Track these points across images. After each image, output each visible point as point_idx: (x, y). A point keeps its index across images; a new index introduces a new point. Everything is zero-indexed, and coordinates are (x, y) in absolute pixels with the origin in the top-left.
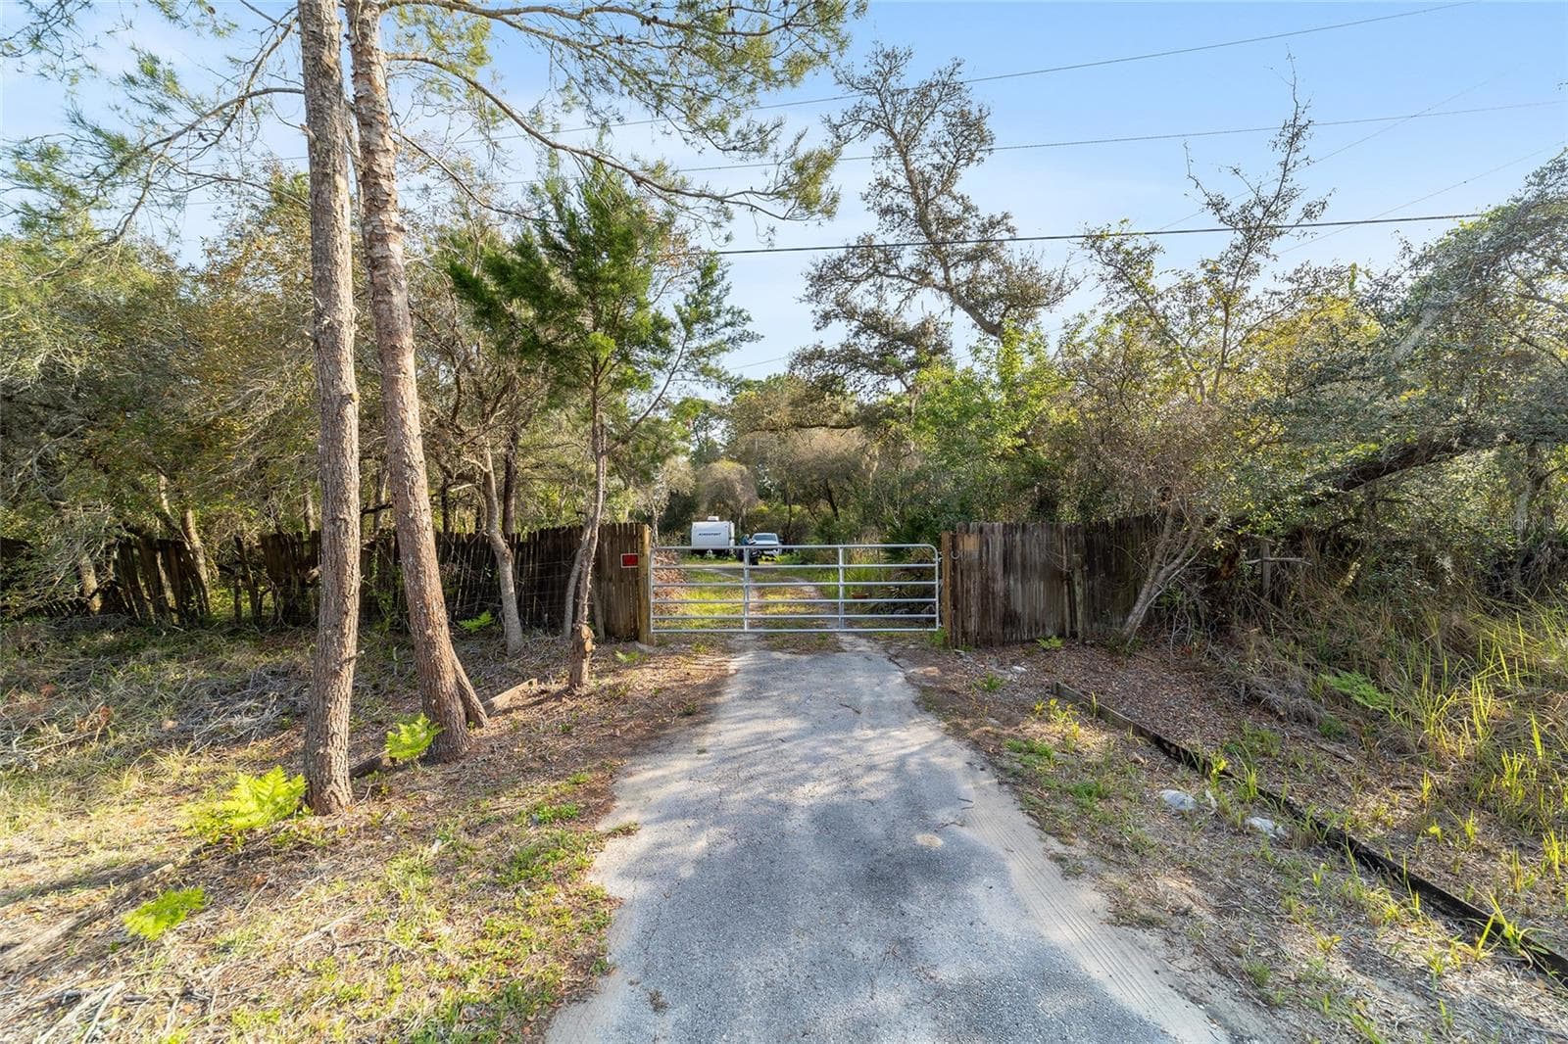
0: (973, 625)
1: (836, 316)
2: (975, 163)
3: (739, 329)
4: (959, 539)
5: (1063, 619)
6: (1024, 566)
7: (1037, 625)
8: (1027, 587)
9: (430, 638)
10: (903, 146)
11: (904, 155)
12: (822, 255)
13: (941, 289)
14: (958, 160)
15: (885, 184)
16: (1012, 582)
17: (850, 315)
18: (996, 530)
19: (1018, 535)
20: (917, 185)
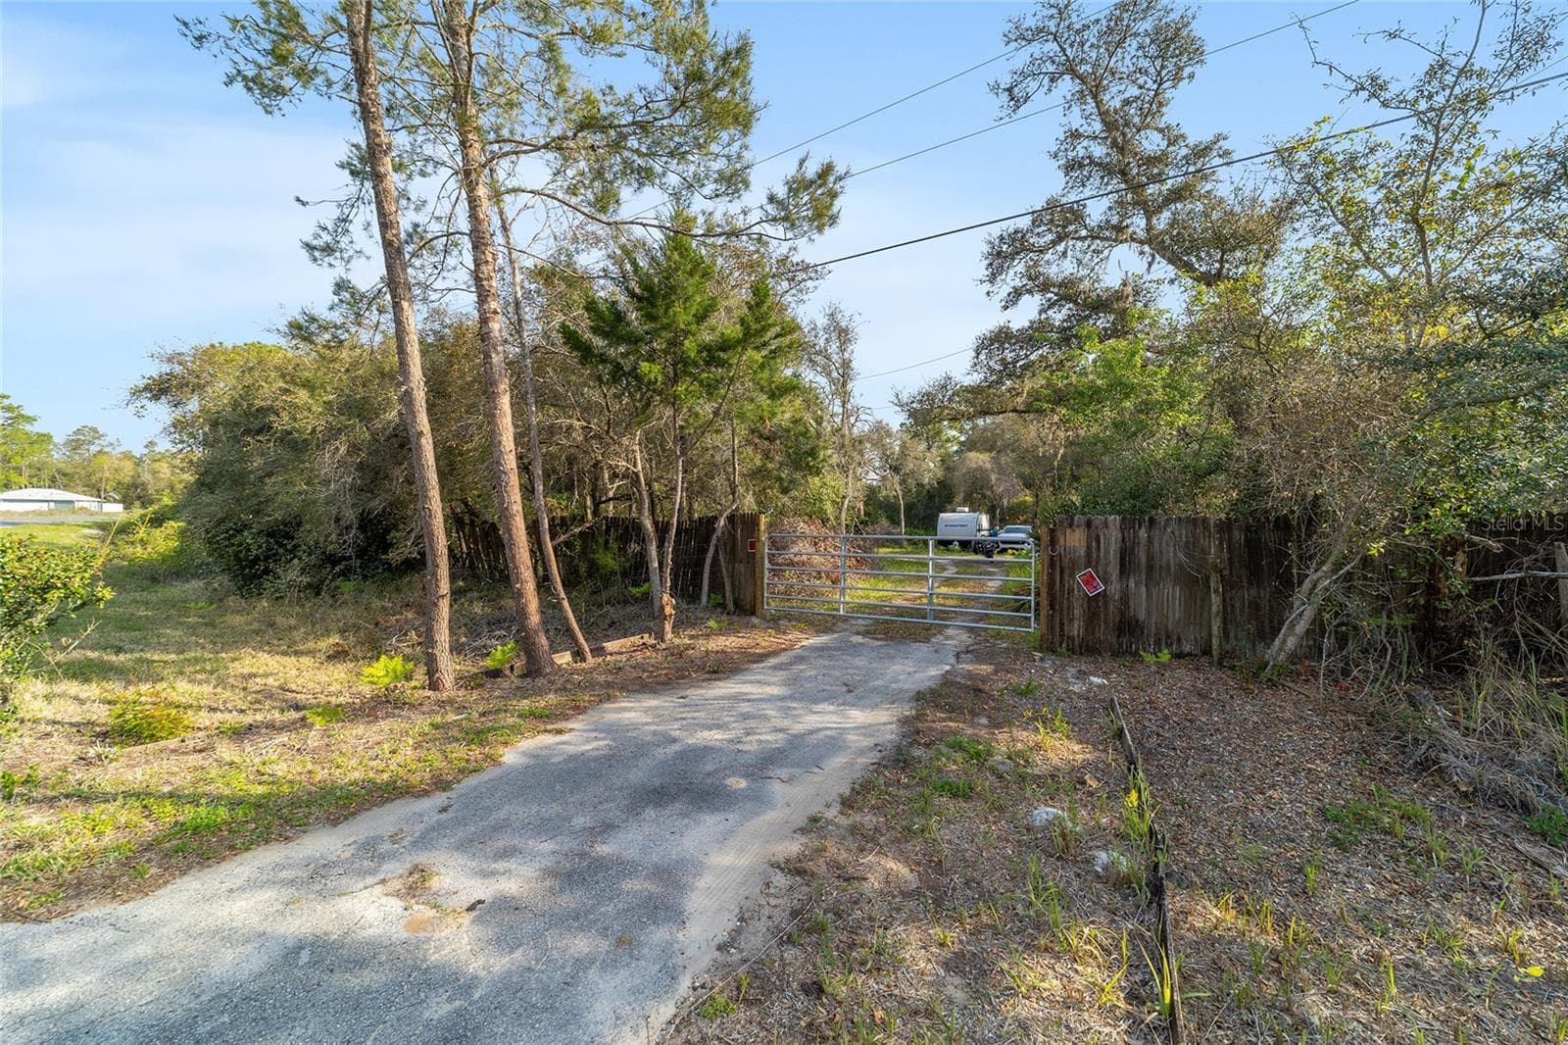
0: (1076, 629)
1: (1030, 292)
2: (1186, 81)
3: (787, 340)
4: (1059, 533)
5: (1210, 634)
6: (1150, 568)
7: (1168, 637)
8: (1155, 591)
9: (519, 590)
10: (1092, 88)
11: (1095, 97)
12: (996, 231)
13: (1142, 242)
14: (1160, 85)
15: (1075, 135)
16: (1132, 585)
17: (1045, 287)
18: (1111, 525)
19: (1143, 530)
20: (1114, 126)
